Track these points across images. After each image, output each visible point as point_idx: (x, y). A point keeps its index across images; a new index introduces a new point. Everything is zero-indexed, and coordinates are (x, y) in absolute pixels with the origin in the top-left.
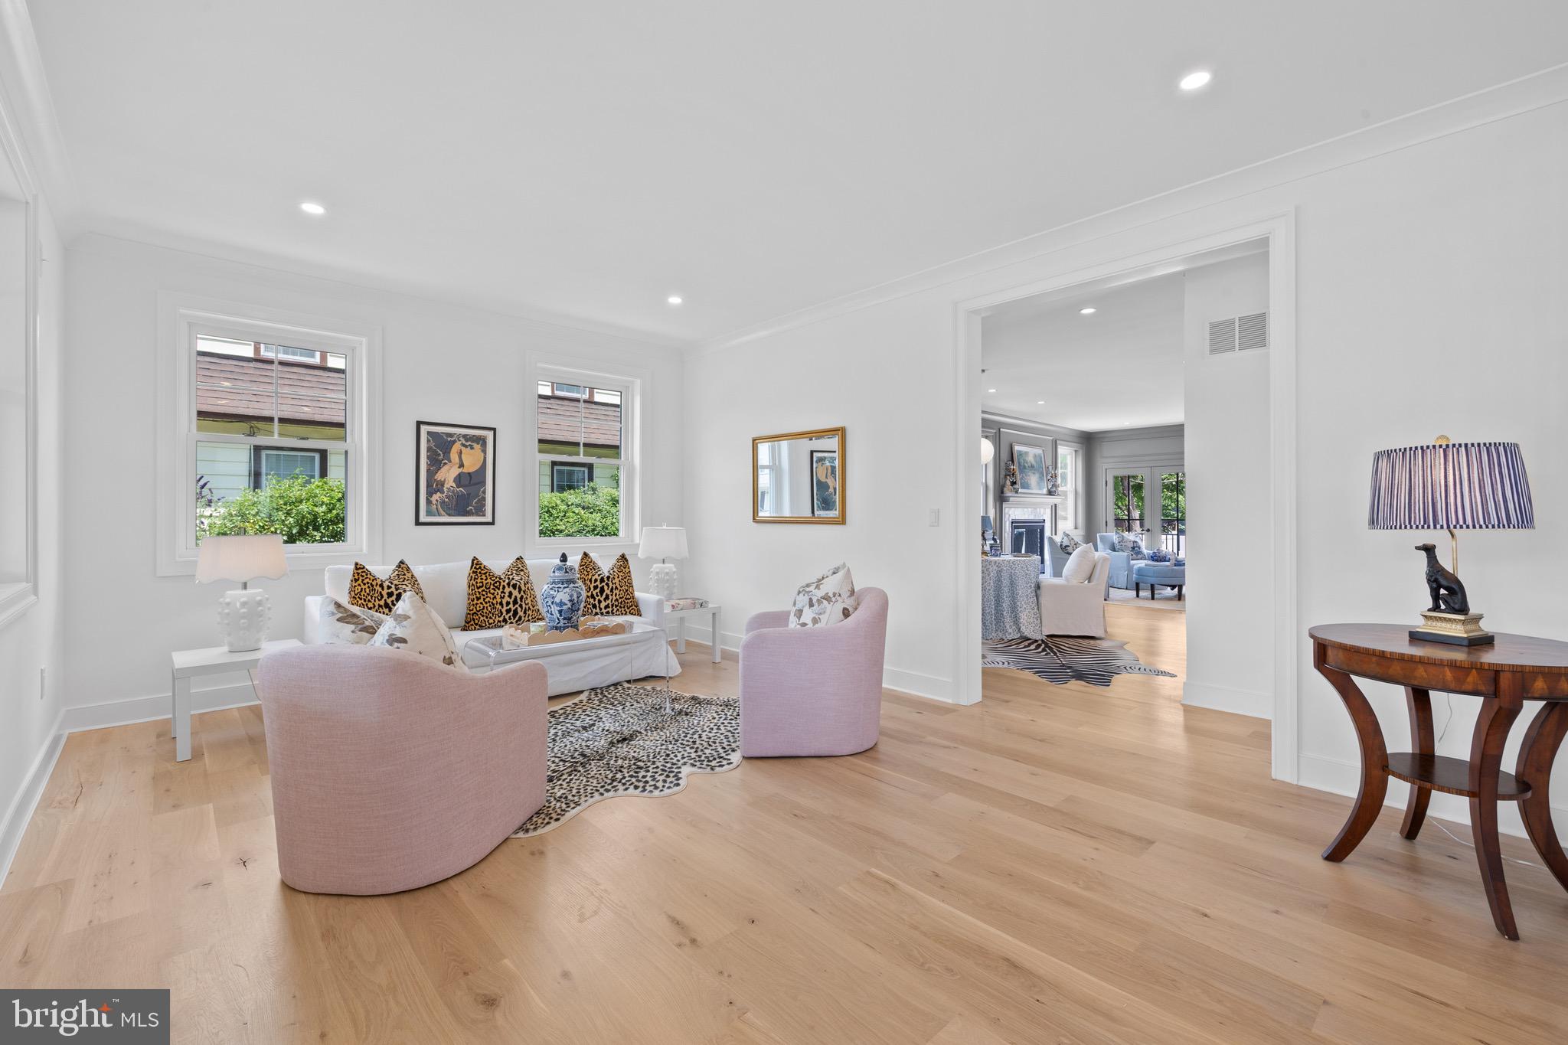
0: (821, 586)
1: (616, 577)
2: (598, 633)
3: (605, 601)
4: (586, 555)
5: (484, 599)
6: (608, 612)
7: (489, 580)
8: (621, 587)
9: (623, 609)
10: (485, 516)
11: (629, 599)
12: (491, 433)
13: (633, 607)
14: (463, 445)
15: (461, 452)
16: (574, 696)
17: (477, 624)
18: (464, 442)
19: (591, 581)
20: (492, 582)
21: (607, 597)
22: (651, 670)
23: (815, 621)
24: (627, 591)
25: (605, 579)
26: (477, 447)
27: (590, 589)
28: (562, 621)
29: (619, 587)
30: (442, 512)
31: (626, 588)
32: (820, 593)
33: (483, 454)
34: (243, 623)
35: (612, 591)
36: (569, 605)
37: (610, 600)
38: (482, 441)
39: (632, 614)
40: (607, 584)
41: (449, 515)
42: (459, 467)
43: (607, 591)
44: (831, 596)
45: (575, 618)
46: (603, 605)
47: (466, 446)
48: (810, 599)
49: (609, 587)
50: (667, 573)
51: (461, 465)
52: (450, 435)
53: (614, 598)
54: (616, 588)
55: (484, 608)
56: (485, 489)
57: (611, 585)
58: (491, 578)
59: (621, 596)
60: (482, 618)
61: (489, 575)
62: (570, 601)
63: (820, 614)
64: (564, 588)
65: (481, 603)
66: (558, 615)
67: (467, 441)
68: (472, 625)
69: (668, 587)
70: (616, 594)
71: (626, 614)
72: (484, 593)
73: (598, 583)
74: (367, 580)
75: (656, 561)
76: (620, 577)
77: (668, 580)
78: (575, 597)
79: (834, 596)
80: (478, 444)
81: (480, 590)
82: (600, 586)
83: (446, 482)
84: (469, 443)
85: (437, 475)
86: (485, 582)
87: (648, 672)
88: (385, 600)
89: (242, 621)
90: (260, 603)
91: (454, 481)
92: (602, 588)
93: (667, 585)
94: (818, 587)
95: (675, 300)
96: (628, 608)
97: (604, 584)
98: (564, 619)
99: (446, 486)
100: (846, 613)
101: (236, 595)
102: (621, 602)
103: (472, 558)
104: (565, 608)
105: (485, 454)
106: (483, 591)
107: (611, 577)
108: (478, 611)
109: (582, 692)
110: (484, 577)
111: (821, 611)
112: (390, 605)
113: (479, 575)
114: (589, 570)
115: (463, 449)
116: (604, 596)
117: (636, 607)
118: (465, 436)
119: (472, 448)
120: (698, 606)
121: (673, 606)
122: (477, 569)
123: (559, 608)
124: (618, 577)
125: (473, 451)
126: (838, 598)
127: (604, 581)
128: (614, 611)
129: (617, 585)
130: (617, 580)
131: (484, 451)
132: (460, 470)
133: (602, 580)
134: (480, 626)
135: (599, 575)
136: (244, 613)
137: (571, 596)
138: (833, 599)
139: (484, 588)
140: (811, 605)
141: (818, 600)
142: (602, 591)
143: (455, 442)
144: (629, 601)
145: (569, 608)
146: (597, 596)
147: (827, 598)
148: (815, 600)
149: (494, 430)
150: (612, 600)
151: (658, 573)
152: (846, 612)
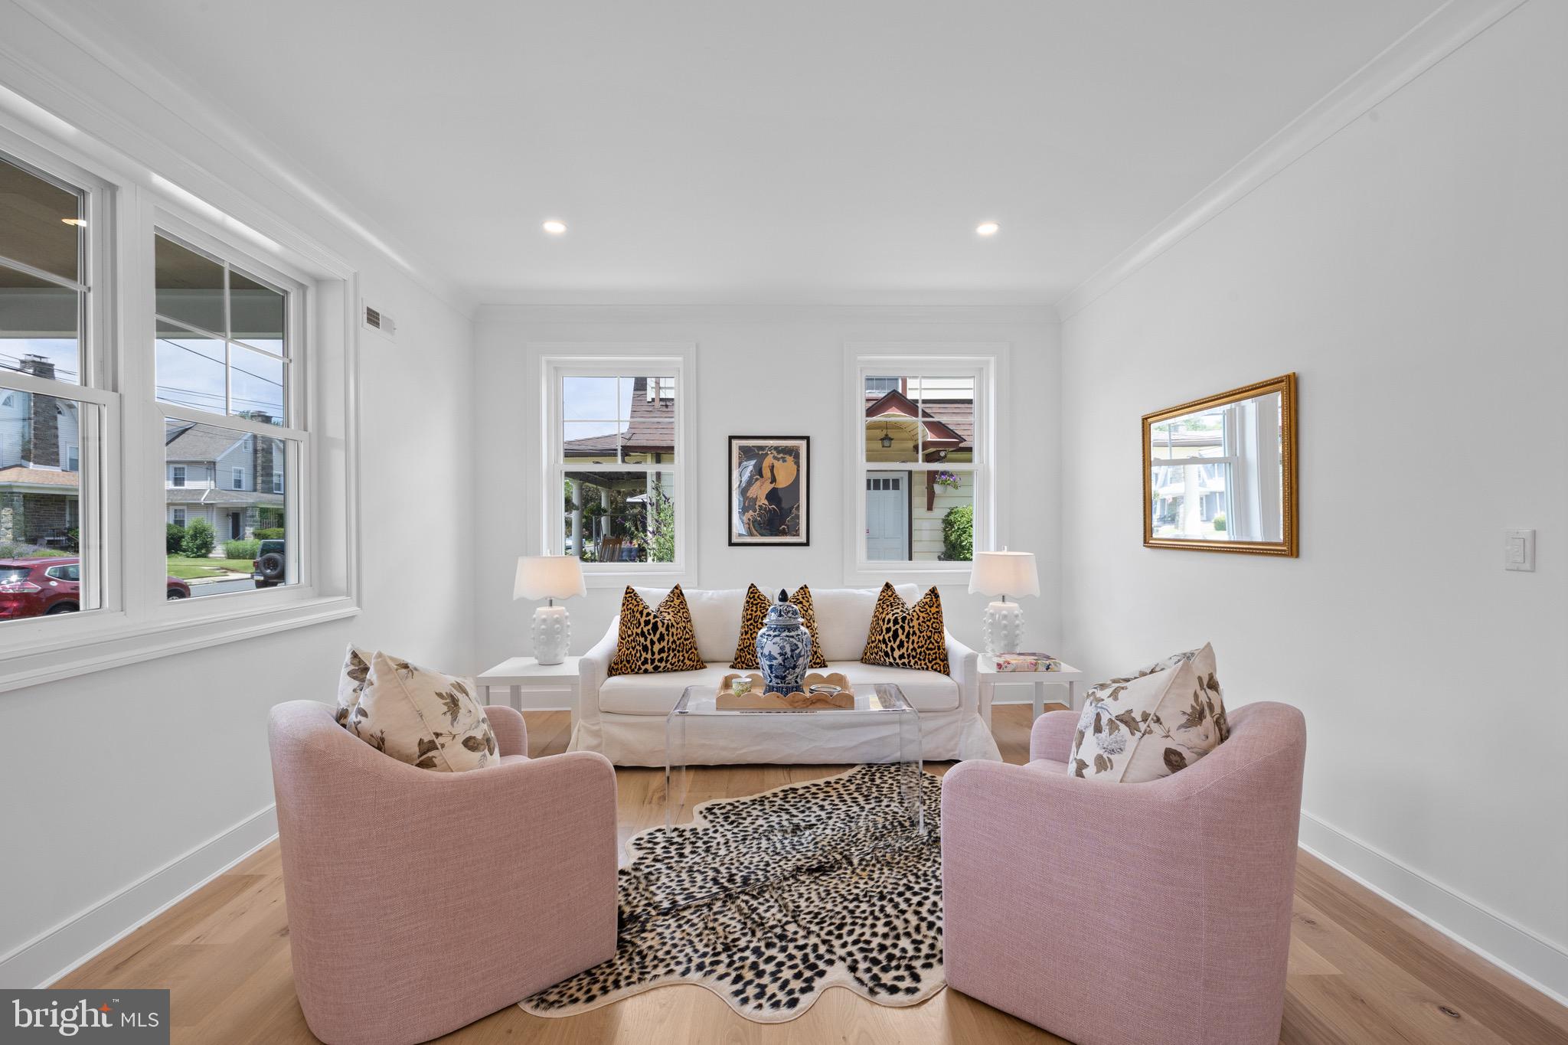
0: (1122, 694)
1: (915, 619)
2: (813, 703)
3: (899, 650)
4: (888, 586)
5: (751, 634)
6: (904, 664)
7: (758, 613)
8: (921, 632)
9: (923, 662)
10: (798, 535)
11: (931, 649)
12: (804, 443)
13: (938, 661)
14: (775, 458)
15: (773, 467)
16: (841, 770)
17: (743, 663)
18: (776, 455)
19: (884, 621)
20: (761, 615)
21: (901, 645)
22: (957, 752)
23: (1102, 764)
24: (929, 638)
25: (900, 621)
26: (790, 459)
27: (882, 632)
28: (774, 680)
29: (917, 632)
30: (755, 532)
31: (929, 634)
32: (1115, 708)
33: (796, 467)
34: (543, 639)
35: (908, 636)
36: (780, 659)
37: (905, 648)
38: (793, 453)
39: (936, 670)
40: (903, 628)
41: (762, 535)
42: (771, 483)
43: (902, 637)
44: (1139, 719)
45: (790, 677)
46: (897, 654)
47: (778, 459)
48: (1098, 715)
49: (904, 631)
50: (1005, 617)
51: (774, 480)
52: (761, 448)
53: (911, 647)
54: (914, 633)
55: (750, 645)
56: (799, 505)
57: (907, 628)
58: (760, 611)
59: (920, 644)
60: (748, 656)
61: (760, 607)
62: (781, 654)
63: (1112, 751)
64: (775, 636)
65: (748, 639)
66: (769, 671)
67: (779, 452)
68: (739, 662)
69: (1006, 636)
70: (913, 641)
71: (927, 669)
72: (752, 627)
73: (891, 624)
74: (630, 606)
75: (994, 598)
76: (921, 619)
77: (1005, 626)
78: (788, 649)
79: (1145, 720)
80: (791, 456)
81: (749, 623)
82: (893, 629)
83: (759, 499)
84: (781, 455)
85: (749, 492)
86: (754, 614)
87: (952, 753)
88: (642, 628)
89: (542, 637)
90: (557, 621)
91: (766, 498)
92: (896, 631)
93: (1005, 632)
94: (1114, 695)
95: (987, 229)
96: (930, 662)
97: (898, 626)
98: (776, 677)
99: (758, 504)
100: (1174, 761)
101: (543, 611)
102: (921, 652)
103: (749, 585)
104: (775, 662)
105: (798, 466)
106: (751, 624)
107: (908, 617)
108: (745, 648)
109: (853, 766)
110: (754, 609)
111: (1114, 746)
112: (646, 633)
113: (751, 606)
114: (885, 606)
115: (776, 463)
116: (898, 642)
117: (942, 661)
118: (776, 448)
119: (784, 461)
120: (1042, 668)
121: (999, 666)
122: (751, 599)
123: (769, 663)
124: (918, 619)
125: (785, 463)
126: (1154, 726)
127: (898, 623)
128: (912, 664)
129: (916, 629)
130: (915, 623)
131: (797, 464)
132: (773, 486)
133: (896, 622)
134: (747, 665)
135: (893, 614)
136: (543, 629)
137: (782, 648)
138: (1143, 726)
139: (752, 621)
140: (1098, 729)
141: (1110, 720)
142: (896, 635)
143: (767, 454)
144: (931, 652)
145: (780, 664)
146: (890, 641)
147: (1127, 720)
148: (1104, 721)
149: (807, 438)
150: (907, 649)
151: (992, 615)
152: (1173, 758)
